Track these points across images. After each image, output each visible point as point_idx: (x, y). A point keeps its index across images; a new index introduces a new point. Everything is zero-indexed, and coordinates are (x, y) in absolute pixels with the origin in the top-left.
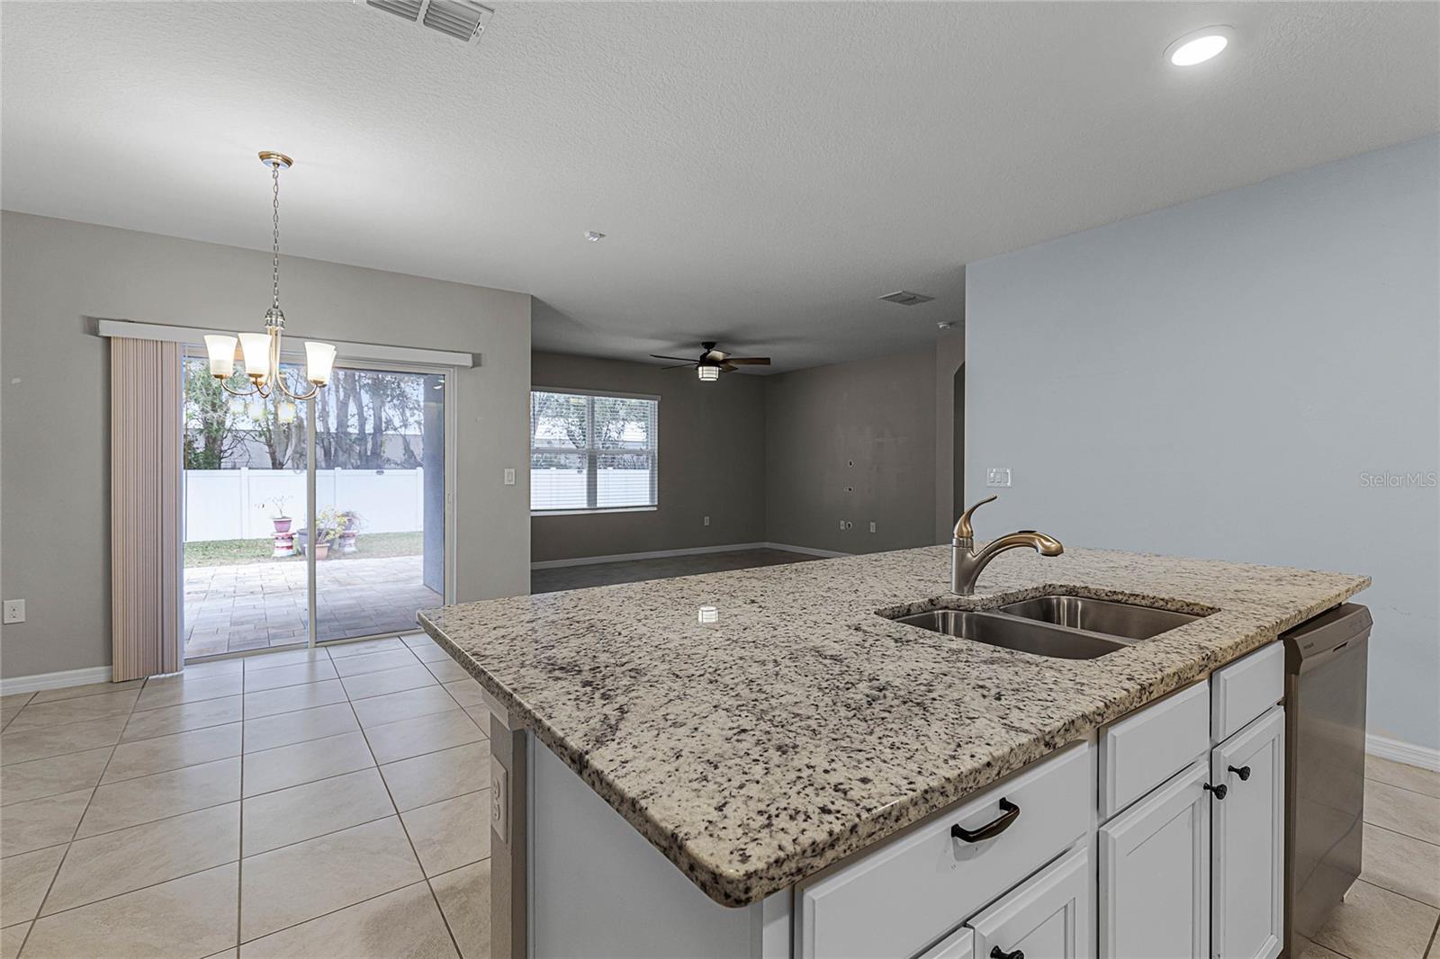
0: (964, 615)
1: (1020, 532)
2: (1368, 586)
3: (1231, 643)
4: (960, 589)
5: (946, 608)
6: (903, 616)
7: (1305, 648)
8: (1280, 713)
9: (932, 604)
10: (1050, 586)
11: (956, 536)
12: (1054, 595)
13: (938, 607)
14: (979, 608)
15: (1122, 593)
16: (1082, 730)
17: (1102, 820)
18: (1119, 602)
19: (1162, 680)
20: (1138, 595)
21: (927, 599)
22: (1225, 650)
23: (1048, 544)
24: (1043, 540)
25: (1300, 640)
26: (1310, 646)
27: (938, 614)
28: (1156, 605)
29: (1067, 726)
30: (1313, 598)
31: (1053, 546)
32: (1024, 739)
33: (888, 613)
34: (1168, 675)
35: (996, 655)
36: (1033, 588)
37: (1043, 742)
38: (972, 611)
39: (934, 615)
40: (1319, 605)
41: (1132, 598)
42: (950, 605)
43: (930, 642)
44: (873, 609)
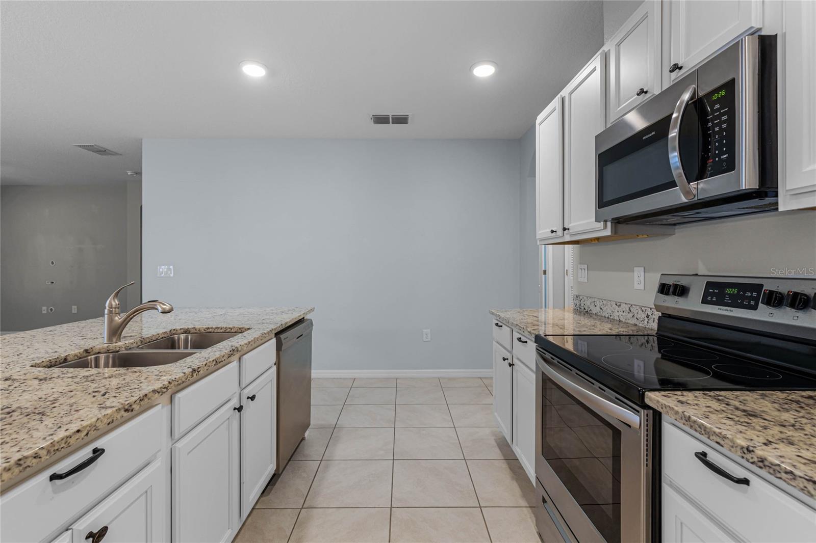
0: (111, 355)
1: (149, 302)
2: (313, 311)
3: (246, 341)
4: (110, 340)
5: (99, 353)
6: (61, 364)
7: (285, 339)
8: (275, 368)
9: (87, 353)
10: (174, 330)
11: (107, 308)
12: (176, 334)
13: (91, 353)
14: (123, 349)
15: (212, 328)
16: (152, 398)
17: (174, 441)
18: (210, 332)
19: (206, 365)
20: (219, 328)
21: (82, 350)
22: (243, 345)
23: (164, 307)
24: (161, 305)
25: (282, 336)
26: (286, 338)
27: (91, 359)
28: (227, 331)
29: (142, 398)
30: (289, 318)
31: (167, 307)
32: (109, 411)
33: (44, 364)
34: (210, 362)
35: (117, 372)
36: (163, 333)
37: (123, 410)
38: (118, 352)
39: (88, 359)
40: (291, 321)
41: (216, 330)
42: (102, 351)
43: (70, 375)
44: (29, 364)
